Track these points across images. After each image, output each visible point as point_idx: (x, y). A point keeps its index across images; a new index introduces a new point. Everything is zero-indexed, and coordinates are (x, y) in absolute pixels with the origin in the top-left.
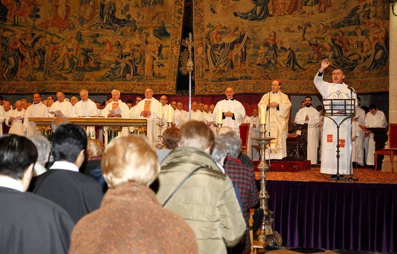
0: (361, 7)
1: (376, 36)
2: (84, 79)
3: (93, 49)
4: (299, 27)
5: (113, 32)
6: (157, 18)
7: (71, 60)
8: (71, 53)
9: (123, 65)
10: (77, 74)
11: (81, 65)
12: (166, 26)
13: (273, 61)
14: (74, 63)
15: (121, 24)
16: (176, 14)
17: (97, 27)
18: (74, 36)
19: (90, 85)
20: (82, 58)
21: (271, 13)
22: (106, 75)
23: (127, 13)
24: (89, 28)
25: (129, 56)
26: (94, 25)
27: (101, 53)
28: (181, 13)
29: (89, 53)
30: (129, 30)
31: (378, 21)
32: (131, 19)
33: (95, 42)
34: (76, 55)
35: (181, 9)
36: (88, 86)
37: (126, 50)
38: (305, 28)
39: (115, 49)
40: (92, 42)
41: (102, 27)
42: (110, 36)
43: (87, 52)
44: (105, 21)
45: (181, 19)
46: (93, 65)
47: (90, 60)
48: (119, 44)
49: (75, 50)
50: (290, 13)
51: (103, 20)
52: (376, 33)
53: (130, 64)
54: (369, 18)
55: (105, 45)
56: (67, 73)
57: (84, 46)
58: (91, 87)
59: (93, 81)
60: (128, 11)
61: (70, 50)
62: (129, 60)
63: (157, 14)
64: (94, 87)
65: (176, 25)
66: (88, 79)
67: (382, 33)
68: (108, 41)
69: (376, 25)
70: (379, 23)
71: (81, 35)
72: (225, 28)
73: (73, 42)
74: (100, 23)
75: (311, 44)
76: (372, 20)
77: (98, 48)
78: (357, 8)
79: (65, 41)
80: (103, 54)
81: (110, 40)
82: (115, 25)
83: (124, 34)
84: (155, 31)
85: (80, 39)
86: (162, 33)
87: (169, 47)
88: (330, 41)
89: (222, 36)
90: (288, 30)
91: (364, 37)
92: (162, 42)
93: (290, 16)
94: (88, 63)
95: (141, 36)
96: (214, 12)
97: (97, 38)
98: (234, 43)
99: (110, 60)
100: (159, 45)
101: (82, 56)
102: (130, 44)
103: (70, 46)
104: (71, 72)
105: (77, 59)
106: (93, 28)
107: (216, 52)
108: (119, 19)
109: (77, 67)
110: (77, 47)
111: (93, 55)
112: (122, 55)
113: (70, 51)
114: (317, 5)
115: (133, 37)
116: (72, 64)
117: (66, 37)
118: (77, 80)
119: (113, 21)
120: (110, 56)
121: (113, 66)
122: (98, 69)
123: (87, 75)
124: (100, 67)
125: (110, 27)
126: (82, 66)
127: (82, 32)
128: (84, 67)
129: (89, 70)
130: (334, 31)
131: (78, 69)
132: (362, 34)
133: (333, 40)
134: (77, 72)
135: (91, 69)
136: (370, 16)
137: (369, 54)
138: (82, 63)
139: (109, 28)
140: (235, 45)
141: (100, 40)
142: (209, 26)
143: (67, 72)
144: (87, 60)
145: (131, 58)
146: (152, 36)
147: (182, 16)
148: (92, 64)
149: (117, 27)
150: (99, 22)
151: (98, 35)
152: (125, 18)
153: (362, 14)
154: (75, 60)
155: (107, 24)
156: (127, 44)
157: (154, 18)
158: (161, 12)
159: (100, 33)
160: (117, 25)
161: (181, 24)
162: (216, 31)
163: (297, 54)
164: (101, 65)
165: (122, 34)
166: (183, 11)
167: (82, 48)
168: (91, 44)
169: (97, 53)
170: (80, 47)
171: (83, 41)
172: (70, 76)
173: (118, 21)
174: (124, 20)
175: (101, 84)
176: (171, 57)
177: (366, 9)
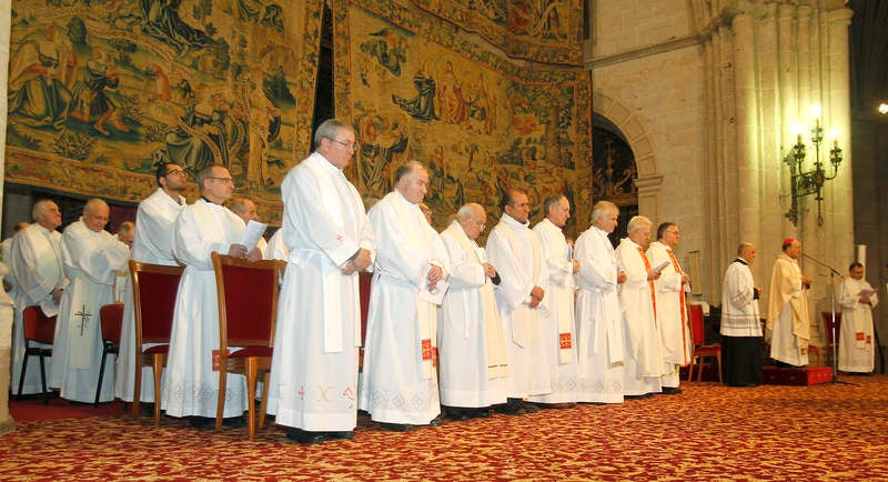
0: (524, 142)
1: (547, 186)
2: (91, 157)
3: (117, 81)
4: (466, 150)
5: (174, 53)
6: (268, 55)
7: (52, 92)
8: (51, 71)
9: (196, 142)
10: (71, 138)
11: (82, 112)
12: (288, 79)
13: (440, 196)
14: (61, 105)
15: (194, 40)
16: (306, 62)
17: (131, 24)
18: (63, 23)
19: (110, 176)
20: (87, 96)
21: (437, 113)
22: (155, 160)
23: (209, 19)
24: (110, 20)
25: (209, 122)
26: (122, 17)
27: (143, 99)
28: (314, 62)
29: (106, 88)
30: (210, 59)
31: (549, 167)
32: (215, 37)
33: (125, 62)
34: (68, 82)
35: (313, 55)
36: (103, 178)
37: (204, 108)
38: (472, 153)
39: (177, 96)
40: (116, 61)
41: (145, 31)
42: (164, 59)
43: (100, 83)
44: (152, 16)
45: (314, 76)
46: (118, 125)
47: (111, 107)
48: (188, 89)
49: (65, 65)
50: (458, 123)
51: (148, 13)
52: (547, 183)
53: (210, 143)
54: (534, 159)
55: (154, 80)
56: (37, 128)
57: (92, 65)
58: (112, 182)
59: (117, 168)
60: (210, 14)
61: (48, 63)
62: (210, 135)
63: (270, 48)
64: (121, 183)
65: (306, 86)
66: (100, 160)
67: (556, 184)
68: (160, 71)
69: (547, 171)
70: (552, 170)
71: (84, 30)
72: (381, 120)
73: (58, 41)
74: (140, 18)
75: (479, 180)
76: (540, 163)
77: (132, 82)
78: (518, 142)
79: (30, 30)
80: (146, 101)
81: (166, 71)
82: (177, 37)
83: (200, 68)
84: (266, 83)
85: (81, 39)
86: (279, 92)
87: (293, 126)
88: (495, 180)
89: (378, 132)
90: (454, 148)
91: (528, 184)
92: (278, 112)
93: (457, 127)
94: (106, 115)
95: (236, 86)
96: (365, 82)
97: (131, 56)
98: (392, 150)
99: (166, 122)
100: (271, 118)
101: (87, 91)
102: (212, 96)
103: (48, 50)
104: (49, 127)
105: (70, 93)
106: (119, 23)
107: (369, 160)
108: (188, 26)
109: (71, 118)
110: (72, 60)
111: (118, 95)
112: (195, 117)
113: (48, 65)
114: (484, 122)
115: (221, 82)
116: (55, 104)
117: (32, 18)
118: (71, 156)
119: (173, 26)
120: (165, 111)
121: (171, 139)
122: (132, 137)
123: (100, 148)
124: (137, 133)
125: (165, 36)
126: (86, 119)
127: (89, 24)
128: (92, 123)
129: (107, 133)
130: (499, 167)
131: (73, 123)
132: (526, 178)
133: (499, 180)
134: (72, 133)
135: (113, 135)
136: (537, 157)
137: (536, 208)
138: (87, 110)
139: (163, 40)
140: (394, 155)
141: (138, 59)
142: (357, 105)
143: (38, 124)
144: (101, 105)
145: (214, 130)
146: (260, 92)
147: (315, 70)
148: (114, 118)
149: (182, 44)
150: (137, 14)
151: (133, 48)
152: (203, 29)
153: (524, 152)
154: (67, 98)
155: (158, 26)
156: (206, 94)
157: (263, 54)
158: (278, 47)
159: (140, 43)
160: (183, 40)
161: (314, 86)
162: (366, 119)
163: (466, 190)
164: (142, 130)
165: (194, 66)
166: (317, 59)
167: (88, 68)
168: (113, 63)
169: (129, 94)
170: (82, 62)
171: (90, 49)
172: (47, 139)
173: (187, 31)
174: (199, 33)
175: (142, 181)
176: (296, 150)
177: (531, 146)
